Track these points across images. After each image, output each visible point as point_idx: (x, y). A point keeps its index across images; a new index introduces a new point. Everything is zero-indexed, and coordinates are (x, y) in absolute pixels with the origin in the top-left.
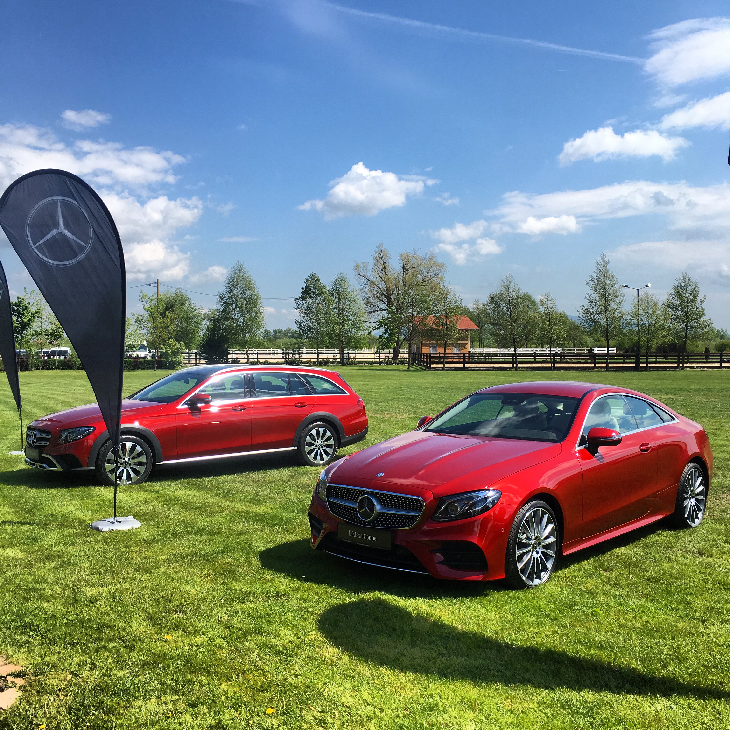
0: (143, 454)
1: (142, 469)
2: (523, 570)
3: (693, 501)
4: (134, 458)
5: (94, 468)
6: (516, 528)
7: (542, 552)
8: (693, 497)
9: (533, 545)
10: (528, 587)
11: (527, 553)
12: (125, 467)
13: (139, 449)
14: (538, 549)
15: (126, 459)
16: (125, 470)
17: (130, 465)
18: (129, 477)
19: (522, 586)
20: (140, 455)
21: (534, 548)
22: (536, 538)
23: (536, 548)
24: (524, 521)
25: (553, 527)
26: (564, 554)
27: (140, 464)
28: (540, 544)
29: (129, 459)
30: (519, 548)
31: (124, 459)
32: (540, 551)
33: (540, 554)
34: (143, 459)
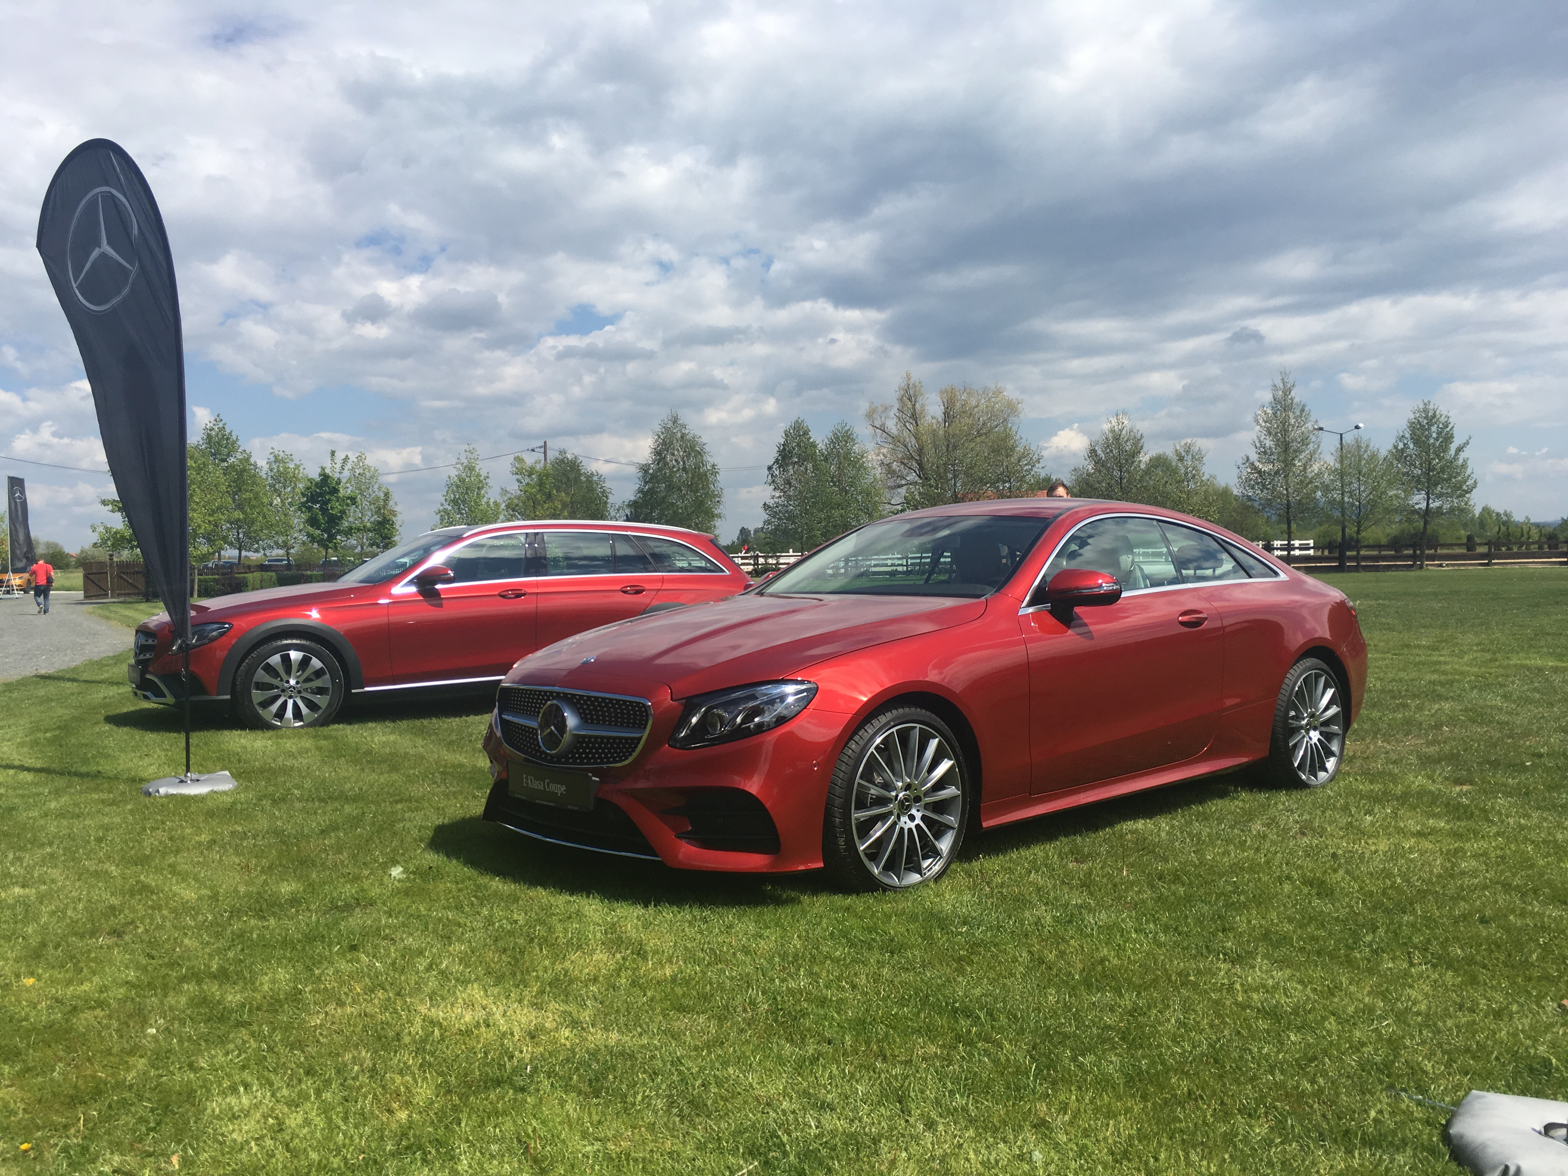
0: (325, 674)
1: (322, 701)
2: (873, 854)
3: (1315, 736)
4: (308, 680)
5: (228, 697)
6: (851, 762)
7: (923, 818)
8: (1315, 729)
9: (902, 803)
10: (884, 890)
11: (884, 817)
12: (290, 697)
13: (316, 663)
14: (914, 811)
15: (292, 682)
16: (290, 703)
17: (299, 692)
18: (298, 714)
19: (872, 886)
20: (319, 673)
21: (904, 807)
22: (908, 787)
23: (909, 808)
24: (872, 749)
25: (952, 767)
26: (985, 824)
27: (321, 691)
28: (917, 799)
29: (297, 683)
30: (861, 805)
31: (288, 682)
32: (918, 815)
33: (918, 821)
34: (325, 681)
